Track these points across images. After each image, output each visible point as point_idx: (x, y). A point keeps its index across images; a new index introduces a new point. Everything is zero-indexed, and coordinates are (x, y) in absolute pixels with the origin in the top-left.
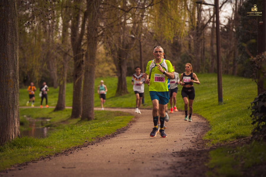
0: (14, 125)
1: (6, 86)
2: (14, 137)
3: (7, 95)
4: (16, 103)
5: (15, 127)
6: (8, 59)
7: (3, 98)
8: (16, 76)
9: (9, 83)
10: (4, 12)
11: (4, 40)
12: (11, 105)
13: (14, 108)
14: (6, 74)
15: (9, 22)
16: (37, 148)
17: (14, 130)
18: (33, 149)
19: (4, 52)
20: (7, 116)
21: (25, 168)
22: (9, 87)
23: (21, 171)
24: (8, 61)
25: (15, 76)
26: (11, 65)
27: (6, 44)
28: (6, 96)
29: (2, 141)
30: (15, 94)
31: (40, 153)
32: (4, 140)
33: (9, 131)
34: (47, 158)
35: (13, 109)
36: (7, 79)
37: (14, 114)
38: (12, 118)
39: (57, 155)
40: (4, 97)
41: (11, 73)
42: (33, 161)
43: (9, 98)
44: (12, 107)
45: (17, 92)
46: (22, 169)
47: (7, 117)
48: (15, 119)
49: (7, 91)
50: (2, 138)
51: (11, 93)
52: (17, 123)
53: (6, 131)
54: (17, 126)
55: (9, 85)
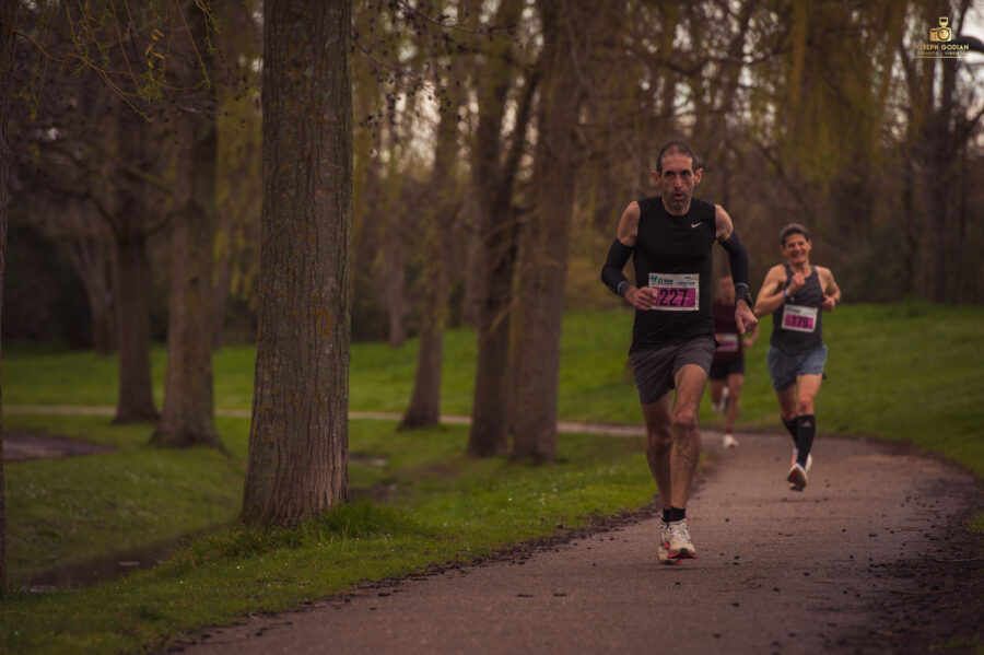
0: (331, 461)
1: (309, 330)
2: (329, 502)
3: (312, 361)
4: (338, 387)
5: (334, 467)
6: (318, 241)
7: (299, 372)
8: (342, 297)
9: (319, 321)
10: (312, 85)
11: (308, 176)
12: (323, 394)
13: (333, 405)
14: (311, 290)
15: (326, 117)
16: (409, 540)
17: (330, 478)
18: (400, 543)
19: (306, 218)
20: (308, 430)
21: (395, 591)
22: (318, 333)
23: (390, 599)
24: (318, 249)
25: (339, 297)
26: (328, 262)
27: (314, 191)
28: (309, 362)
29: (293, 512)
30: (337, 357)
31: (427, 553)
32: (298, 509)
33: (315, 481)
34: (451, 568)
35: (329, 407)
36: (311, 308)
37: (331, 424)
38: (326, 437)
39: (478, 561)
40: (301, 369)
41: (327, 288)
42: (414, 576)
43: (317, 370)
44: (326, 400)
45: (343, 351)
46: (389, 594)
47: (309, 435)
48: (335, 440)
49: (311, 346)
50: (293, 504)
51: (325, 354)
52: (339, 456)
53: (304, 480)
54: (340, 465)
55: (318, 327)
